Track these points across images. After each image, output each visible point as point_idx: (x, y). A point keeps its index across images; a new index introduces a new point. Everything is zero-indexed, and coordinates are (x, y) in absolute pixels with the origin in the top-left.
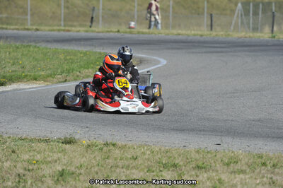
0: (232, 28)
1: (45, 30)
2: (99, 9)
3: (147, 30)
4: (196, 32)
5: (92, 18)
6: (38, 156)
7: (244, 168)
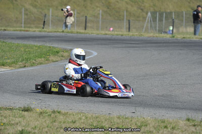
0: (144, 30)
1: (10, 30)
2: (49, 16)
3: (83, 31)
4: (118, 33)
5: (44, 22)
6: (5, 120)
7: (152, 129)
